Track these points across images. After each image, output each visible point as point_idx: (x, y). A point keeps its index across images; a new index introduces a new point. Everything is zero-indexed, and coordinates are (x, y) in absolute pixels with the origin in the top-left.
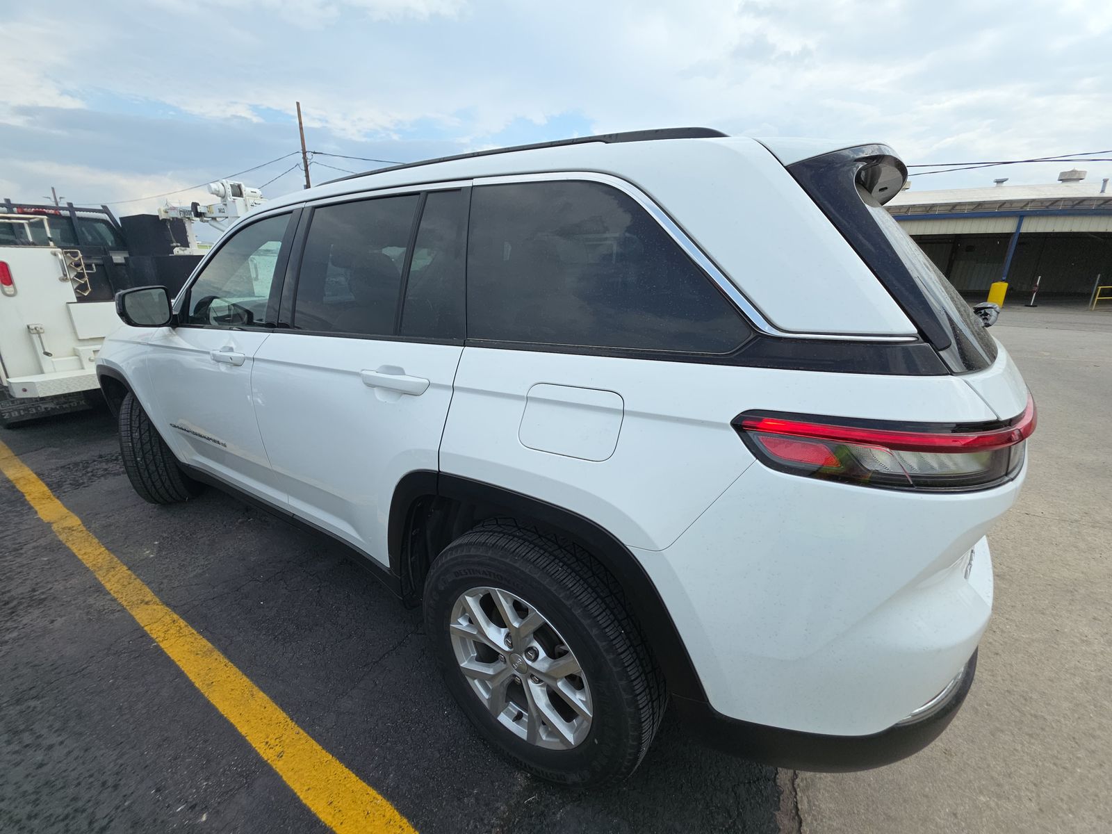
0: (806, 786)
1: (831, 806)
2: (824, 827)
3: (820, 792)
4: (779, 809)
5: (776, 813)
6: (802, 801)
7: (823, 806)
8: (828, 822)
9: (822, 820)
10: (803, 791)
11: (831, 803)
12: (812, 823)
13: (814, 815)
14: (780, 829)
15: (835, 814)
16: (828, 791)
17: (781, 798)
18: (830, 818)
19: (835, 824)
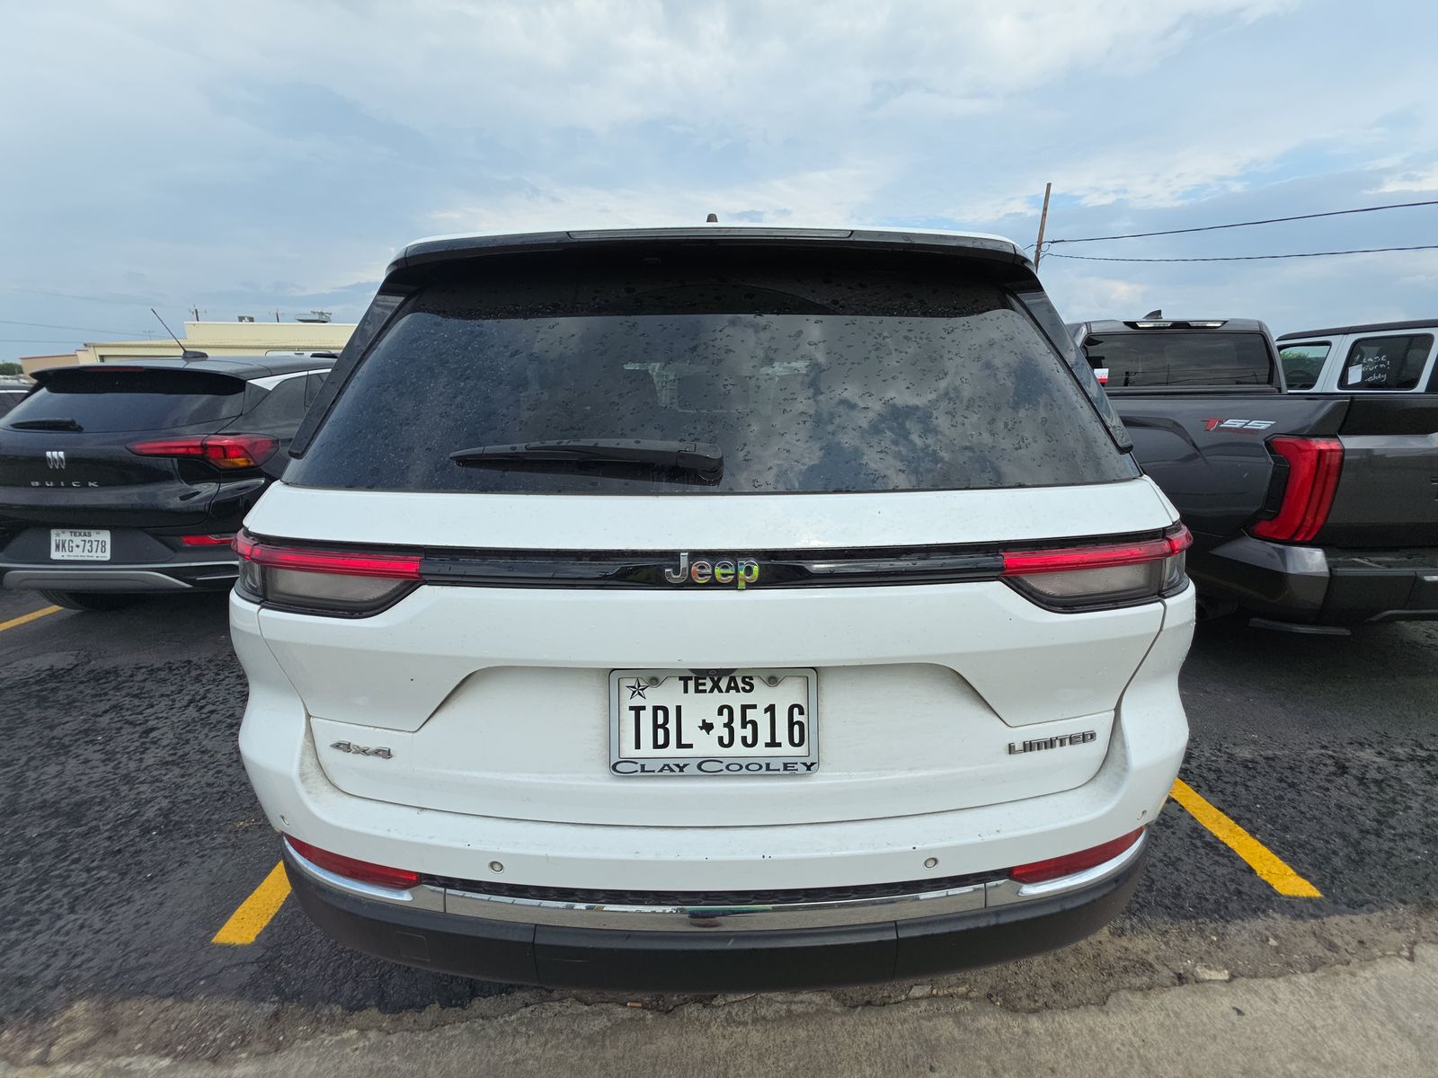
0: (474, 1030)
1: (454, 1064)
2: (427, 1056)
3: (469, 1047)
4: (443, 1007)
5: (437, 1005)
6: (455, 1028)
7: (452, 1053)
8: (433, 1062)
9: (433, 1053)
10: (467, 1028)
11: (459, 1062)
12: (429, 1042)
13: (438, 1043)
14: (421, 1012)
15: (444, 1069)
16: (474, 1059)
17: (457, 1009)
18: (438, 1063)
19: (431, 1069)
